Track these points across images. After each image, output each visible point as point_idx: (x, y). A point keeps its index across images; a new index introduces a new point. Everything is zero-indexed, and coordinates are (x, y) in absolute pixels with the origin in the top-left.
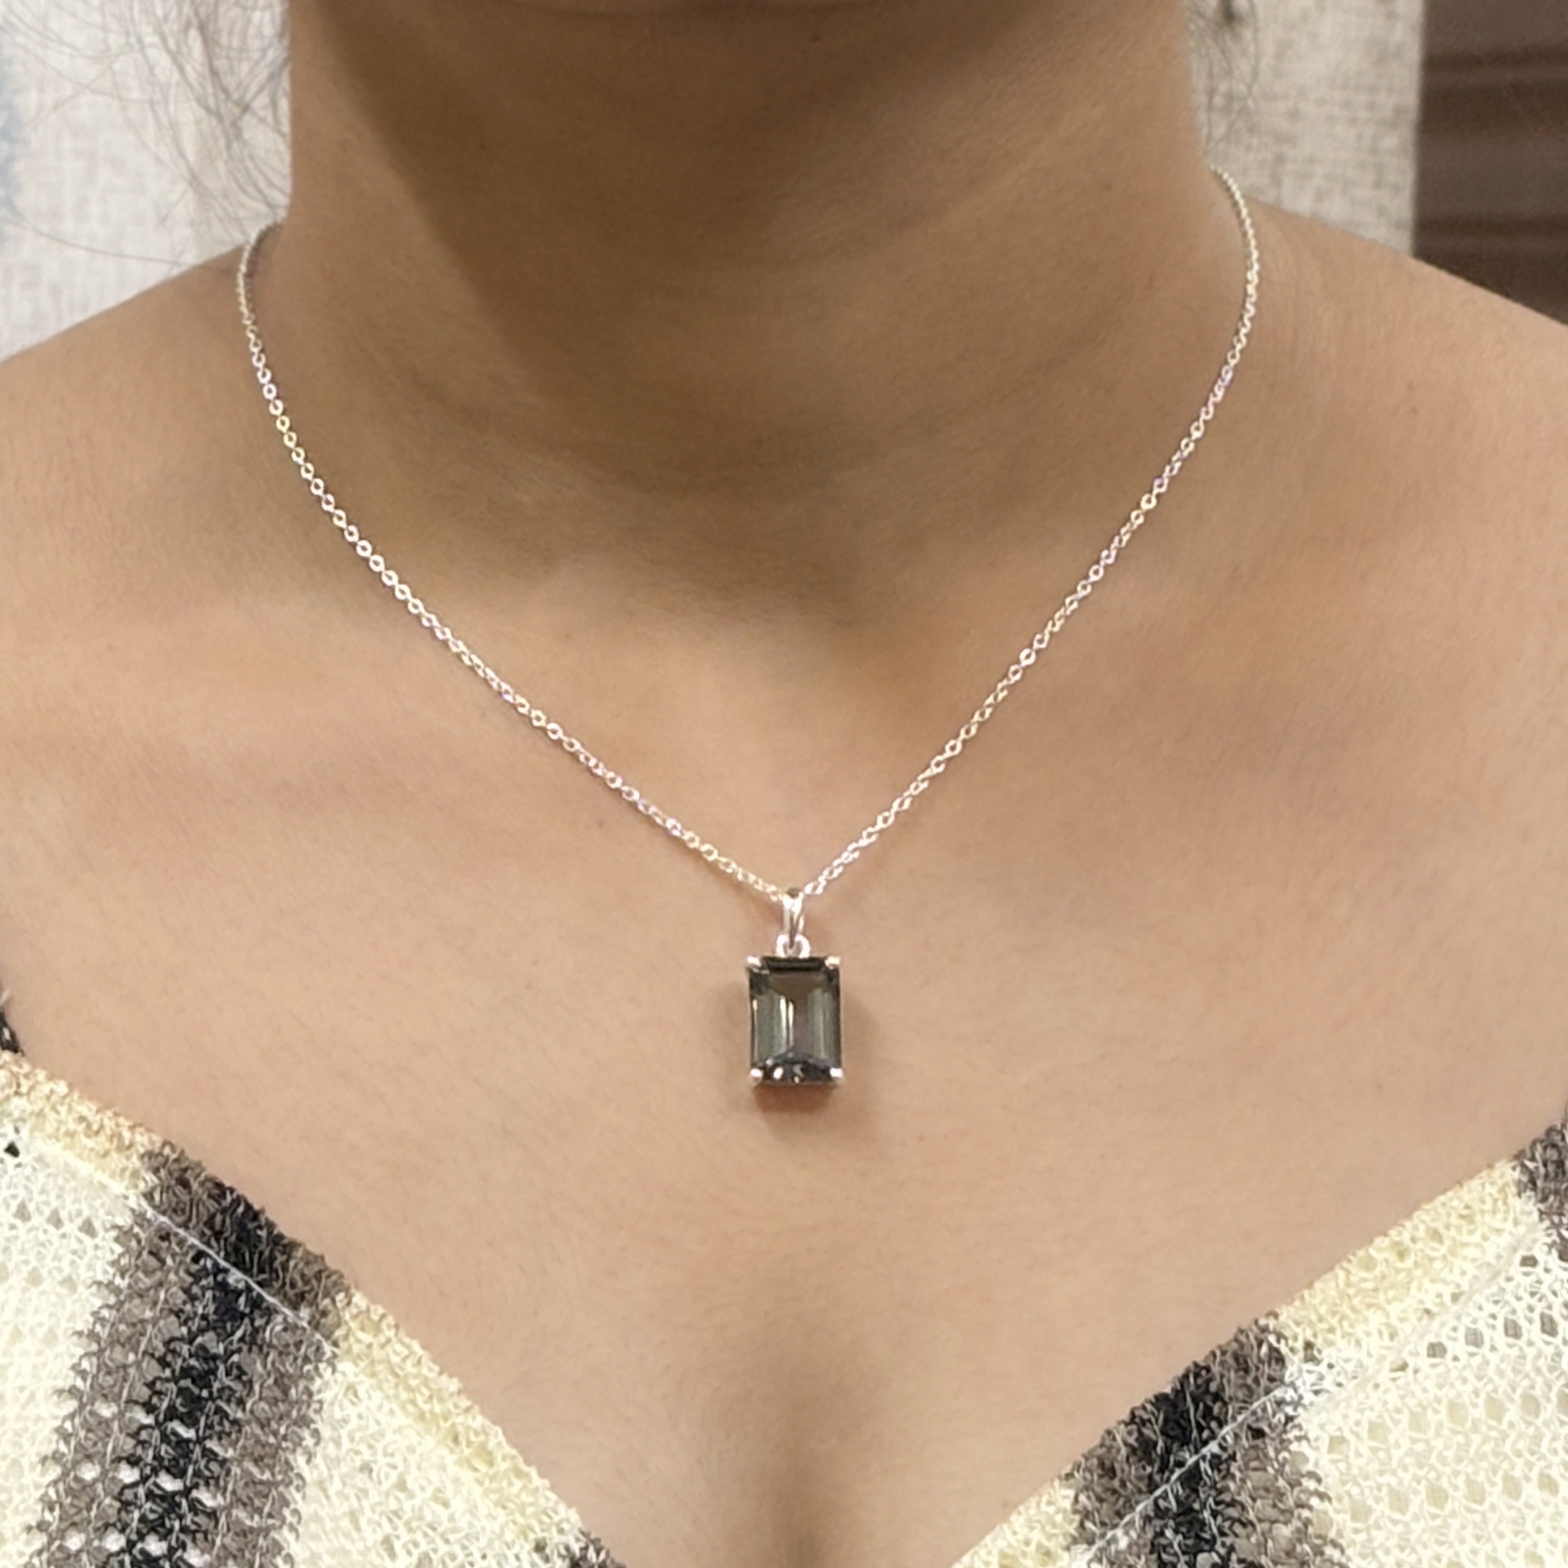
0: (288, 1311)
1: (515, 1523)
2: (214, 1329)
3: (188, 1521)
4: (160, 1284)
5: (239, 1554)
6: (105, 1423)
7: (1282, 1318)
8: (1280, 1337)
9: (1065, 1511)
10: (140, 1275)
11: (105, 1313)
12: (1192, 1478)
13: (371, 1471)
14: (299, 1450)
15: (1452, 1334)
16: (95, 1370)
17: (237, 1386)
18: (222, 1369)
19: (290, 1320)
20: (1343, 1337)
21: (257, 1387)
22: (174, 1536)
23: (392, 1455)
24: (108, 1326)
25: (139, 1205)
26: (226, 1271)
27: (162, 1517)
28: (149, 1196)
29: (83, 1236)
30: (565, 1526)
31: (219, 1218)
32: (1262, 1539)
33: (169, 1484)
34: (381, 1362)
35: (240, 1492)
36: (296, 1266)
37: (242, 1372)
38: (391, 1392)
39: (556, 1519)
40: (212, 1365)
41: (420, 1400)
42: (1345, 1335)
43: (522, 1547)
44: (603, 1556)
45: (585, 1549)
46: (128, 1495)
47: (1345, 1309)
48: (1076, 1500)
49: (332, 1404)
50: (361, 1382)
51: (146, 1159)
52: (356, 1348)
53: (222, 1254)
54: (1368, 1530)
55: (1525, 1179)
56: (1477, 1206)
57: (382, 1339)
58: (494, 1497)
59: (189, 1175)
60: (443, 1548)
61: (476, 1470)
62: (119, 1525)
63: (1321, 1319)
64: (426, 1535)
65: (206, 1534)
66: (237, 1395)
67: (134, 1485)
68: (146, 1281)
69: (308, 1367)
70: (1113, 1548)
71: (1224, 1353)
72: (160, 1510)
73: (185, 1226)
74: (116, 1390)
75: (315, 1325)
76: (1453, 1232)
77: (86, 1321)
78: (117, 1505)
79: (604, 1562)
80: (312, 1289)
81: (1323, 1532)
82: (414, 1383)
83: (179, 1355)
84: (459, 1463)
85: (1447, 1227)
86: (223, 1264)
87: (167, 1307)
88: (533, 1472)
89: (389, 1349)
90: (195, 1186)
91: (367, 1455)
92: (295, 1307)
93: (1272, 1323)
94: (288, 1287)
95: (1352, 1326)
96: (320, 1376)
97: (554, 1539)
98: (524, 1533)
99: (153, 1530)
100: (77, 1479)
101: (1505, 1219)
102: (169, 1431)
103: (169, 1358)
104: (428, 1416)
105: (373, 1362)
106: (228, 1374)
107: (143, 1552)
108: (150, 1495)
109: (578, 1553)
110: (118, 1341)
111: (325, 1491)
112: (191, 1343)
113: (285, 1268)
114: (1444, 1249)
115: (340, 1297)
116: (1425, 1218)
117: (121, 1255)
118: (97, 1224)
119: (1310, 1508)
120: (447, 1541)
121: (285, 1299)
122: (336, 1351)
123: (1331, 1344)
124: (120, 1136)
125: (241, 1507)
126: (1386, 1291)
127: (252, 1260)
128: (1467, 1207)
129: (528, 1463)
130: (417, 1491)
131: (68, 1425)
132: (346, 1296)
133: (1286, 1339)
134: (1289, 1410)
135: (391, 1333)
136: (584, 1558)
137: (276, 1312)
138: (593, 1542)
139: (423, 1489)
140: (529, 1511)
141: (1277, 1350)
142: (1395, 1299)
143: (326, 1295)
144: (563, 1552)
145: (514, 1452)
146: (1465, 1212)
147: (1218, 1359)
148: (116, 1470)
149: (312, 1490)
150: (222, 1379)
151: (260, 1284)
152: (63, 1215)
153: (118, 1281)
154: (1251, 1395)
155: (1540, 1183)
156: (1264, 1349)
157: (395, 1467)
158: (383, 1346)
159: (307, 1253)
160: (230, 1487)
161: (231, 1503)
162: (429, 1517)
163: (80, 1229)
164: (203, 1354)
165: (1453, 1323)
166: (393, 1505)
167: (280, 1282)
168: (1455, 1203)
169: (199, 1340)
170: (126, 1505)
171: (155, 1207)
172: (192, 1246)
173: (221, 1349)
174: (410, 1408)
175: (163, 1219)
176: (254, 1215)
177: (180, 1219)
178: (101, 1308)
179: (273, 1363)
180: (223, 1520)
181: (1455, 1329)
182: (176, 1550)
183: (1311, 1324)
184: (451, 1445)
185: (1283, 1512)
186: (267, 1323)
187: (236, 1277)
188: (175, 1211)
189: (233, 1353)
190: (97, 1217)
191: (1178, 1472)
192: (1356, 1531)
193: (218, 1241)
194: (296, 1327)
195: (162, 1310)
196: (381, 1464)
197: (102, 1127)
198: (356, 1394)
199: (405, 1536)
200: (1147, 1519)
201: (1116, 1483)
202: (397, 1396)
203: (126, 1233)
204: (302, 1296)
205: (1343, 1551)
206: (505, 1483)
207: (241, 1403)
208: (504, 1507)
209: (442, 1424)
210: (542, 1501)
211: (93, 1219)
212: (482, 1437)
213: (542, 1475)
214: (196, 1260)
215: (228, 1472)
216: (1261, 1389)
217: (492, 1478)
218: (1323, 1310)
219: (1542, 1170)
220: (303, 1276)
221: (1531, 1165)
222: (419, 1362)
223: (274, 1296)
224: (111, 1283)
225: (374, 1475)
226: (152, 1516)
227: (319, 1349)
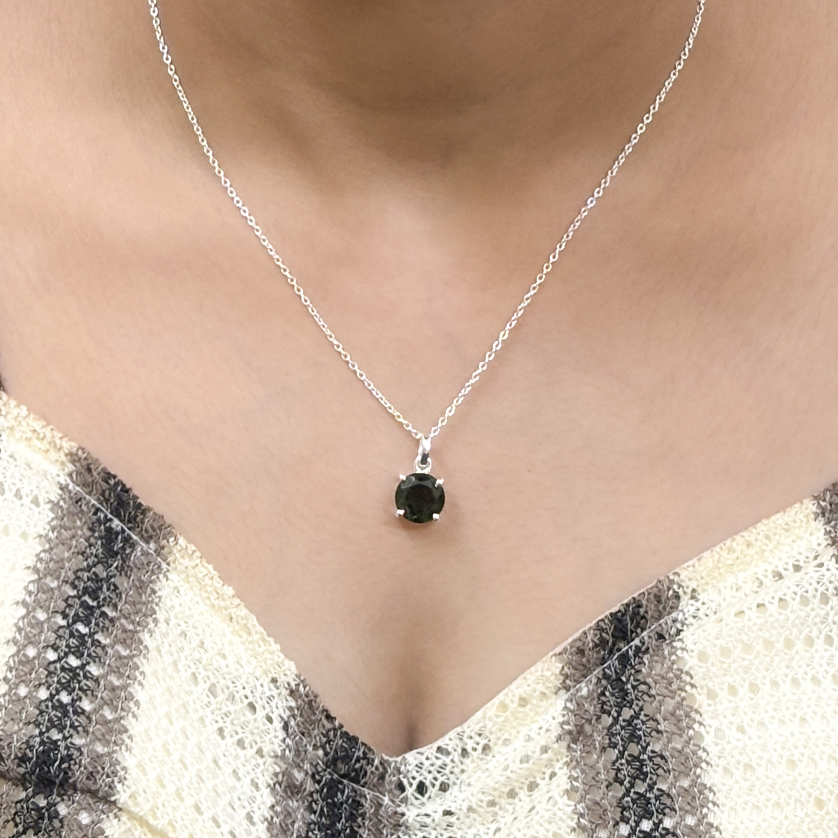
0: (143, 545)
1: (261, 667)
2: (102, 563)
3: (82, 684)
4: (73, 537)
5: (109, 702)
6: (40, 624)
7: (682, 577)
8: (680, 586)
9: (556, 675)
10: (63, 531)
11: (42, 555)
12: (624, 659)
13: (186, 635)
14: (146, 630)
15: (772, 600)
16: (36, 592)
17: (113, 596)
18: (105, 587)
19: (144, 549)
20: (712, 587)
21: (124, 596)
22: (76, 692)
23: (197, 628)
24: (44, 563)
25: (66, 481)
26: (111, 520)
27: (69, 682)
28: (70, 475)
29: (33, 506)
30: (288, 673)
31: (107, 492)
32: (658, 705)
33: (74, 662)
34: (192, 576)
35: (113, 665)
36: (148, 521)
37: (116, 588)
38: (198, 592)
39: (283, 668)
40: (100, 584)
41: (212, 598)
42: (714, 587)
43: (264, 680)
44: (307, 688)
45: (298, 685)
46: (52, 668)
47: (716, 574)
48: (563, 668)
49: (166, 598)
50: (181, 586)
51: (69, 457)
52: (180, 568)
53: (109, 510)
54: (715, 704)
55: (819, 511)
56: (792, 524)
57: (193, 564)
58: (250, 653)
59: (92, 466)
60: (222, 682)
61: (241, 637)
62: (46, 685)
63: (702, 578)
64: (214, 674)
65: (92, 691)
66: (113, 601)
67: (54, 662)
68: (66, 534)
69: (154, 577)
70: (579, 694)
71: (649, 594)
72: (68, 677)
73: (90, 493)
74: (47, 603)
75: (158, 552)
76: (777, 537)
77: (33, 560)
78: (46, 673)
79: (308, 692)
80: (157, 534)
81: (691, 705)
82: (209, 589)
83: (83, 580)
84: (233, 633)
85: (775, 534)
86: (110, 516)
87: (76, 550)
88: (271, 640)
89: (197, 570)
90: (95, 473)
91: (183, 627)
92: (147, 542)
93: (676, 579)
94: (143, 532)
95: (717, 582)
96: (160, 581)
97: (282, 679)
98: (266, 672)
99: (65, 688)
100: (24, 655)
101: (806, 531)
102: (74, 631)
103: (76, 582)
104: (217, 607)
105: (188, 576)
106: (108, 589)
107: (58, 700)
108: (63, 669)
109: (294, 688)
110: (49, 574)
111: (159, 652)
112: (89, 571)
113: (143, 522)
114: (771, 546)
115: (172, 539)
116: (763, 528)
117: (53, 519)
118: (41, 500)
119: (686, 691)
120: (224, 678)
121: (142, 537)
122: (169, 568)
123: (704, 590)
124: (55, 442)
125: (113, 674)
126: (738, 566)
127: (125, 516)
128: (787, 524)
129: (269, 636)
130: (209, 650)
131: (21, 624)
132: (175, 540)
133: (683, 587)
134: (679, 626)
135: (198, 561)
136: (298, 690)
137: (138, 543)
138: (302, 681)
139: (212, 649)
140: (269, 662)
141: (677, 593)
142: (741, 570)
143: (164, 539)
144: (286, 686)
145: (262, 630)
146: (786, 527)
147: (646, 597)
148: (45, 653)
149: (153, 654)
150: (105, 593)
151: (130, 529)
152: (23, 493)
153: (51, 534)
154: (660, 616)
155: (827, 515)
156: (671, 592)
157: (198, 635)
158: (194, 568)
159: (155, 513)
160: (107, 663)
161: (107, 673)
162: (216, 665)
163: (32, 502)
164: (96, 579)
165: (772, 594)
166: (197, 656)
167: (140, 529)
168: (780, 521)
169: (93, 569)
170: (50, 674)
171: (73, 482)
172: (93, 505)
173: (105, 574)
174: (207, 602)
175: (78, 488)
176: (126, 490)
177: (88, 490)
178: (40, 552)
179: (133, 581)
180: (102, 683)
181: (773, 598)
182: (76, 701)
183: (697, 580)
184: (228, 622)
185: (671, 691)
186: (132, 552)
187: (116, 524)
188: (84, 485)
189: (111, 577)
190: (41, 495)
191: (617, 654)
192: (709, 705)
193: (107, 504)
194: (148, 554)
195: (73, 553)
196: (191, 632)
197: (45, 436)
198: (178, 592)
199: (203, 673)
200: (599, 680)
201: (584, 660)
202: (200, 595)
203: (55, 505)
204: (151, 537)
205: (701, 715)
206: (256, 646)
207: (115, 606)
208: (256, 658)
209: (224, 612)
210: (276, 658)
211: (39, 497)
212: (245, 621)
213: (276, 642)
214: (95, 514)
215: (106, 653)
216: (666, 613)
217: (250, 643)
218: (704, 574)
219: (829, 507)
220: (152, 527)
221: (823, 504)
222: (212, 578)
223: (136, 535)
224: (47, 535)
225: (187, 638)
226: (64, 681)
227: (159, 567)
